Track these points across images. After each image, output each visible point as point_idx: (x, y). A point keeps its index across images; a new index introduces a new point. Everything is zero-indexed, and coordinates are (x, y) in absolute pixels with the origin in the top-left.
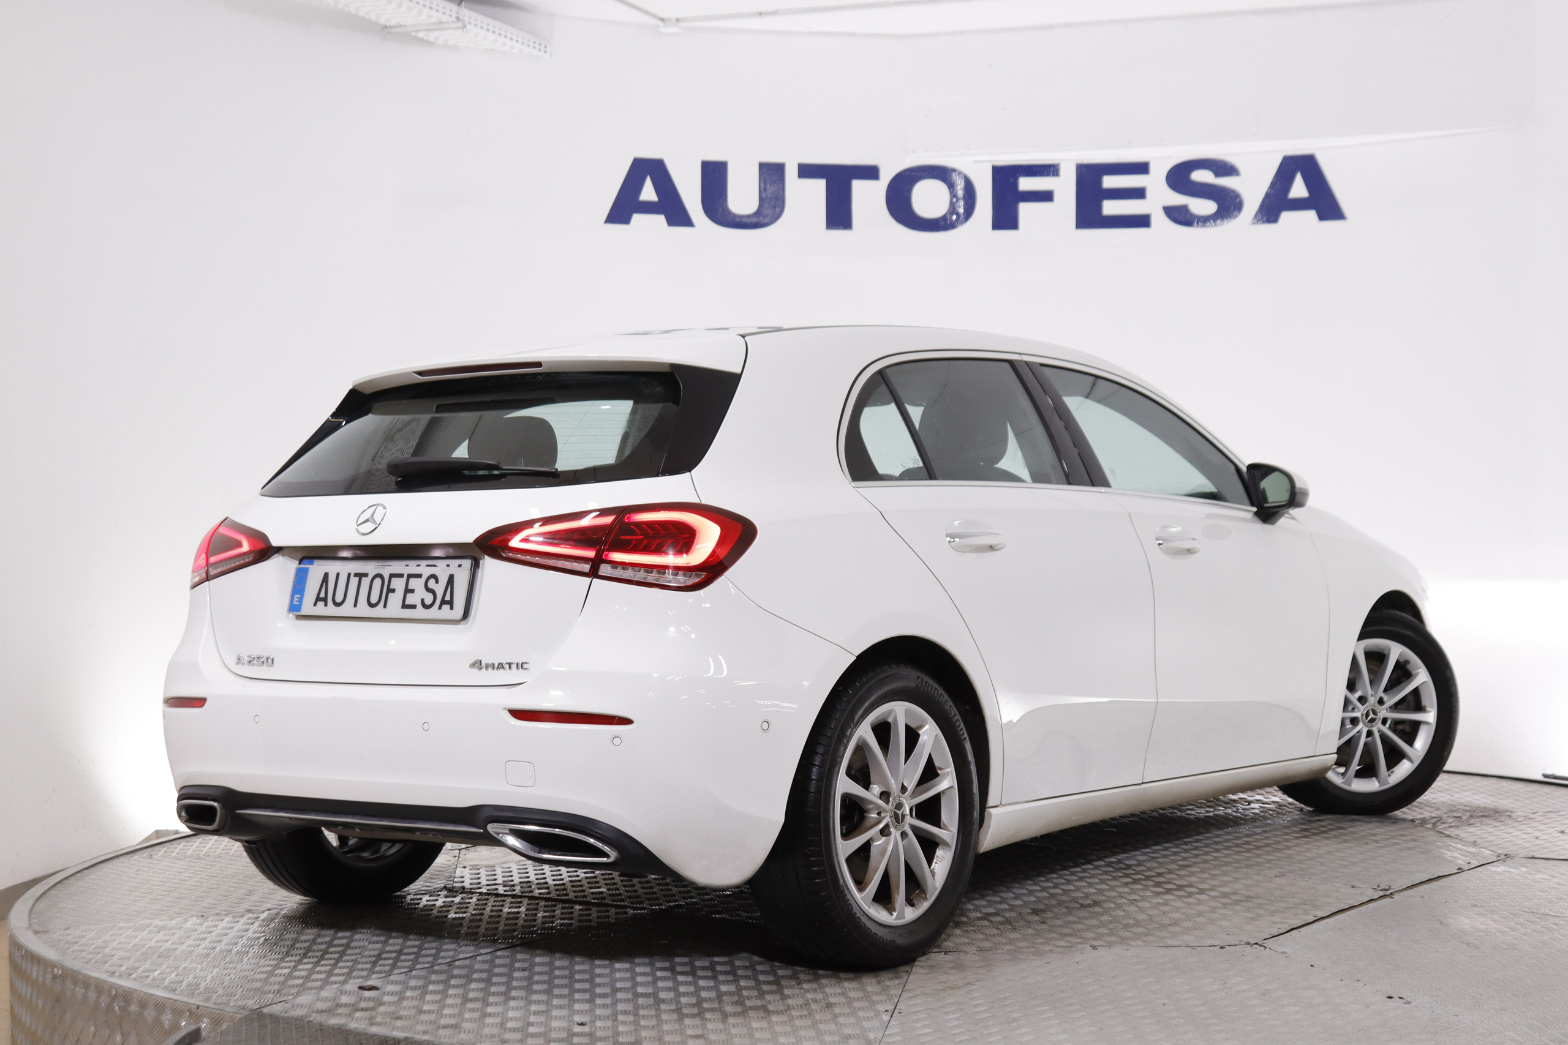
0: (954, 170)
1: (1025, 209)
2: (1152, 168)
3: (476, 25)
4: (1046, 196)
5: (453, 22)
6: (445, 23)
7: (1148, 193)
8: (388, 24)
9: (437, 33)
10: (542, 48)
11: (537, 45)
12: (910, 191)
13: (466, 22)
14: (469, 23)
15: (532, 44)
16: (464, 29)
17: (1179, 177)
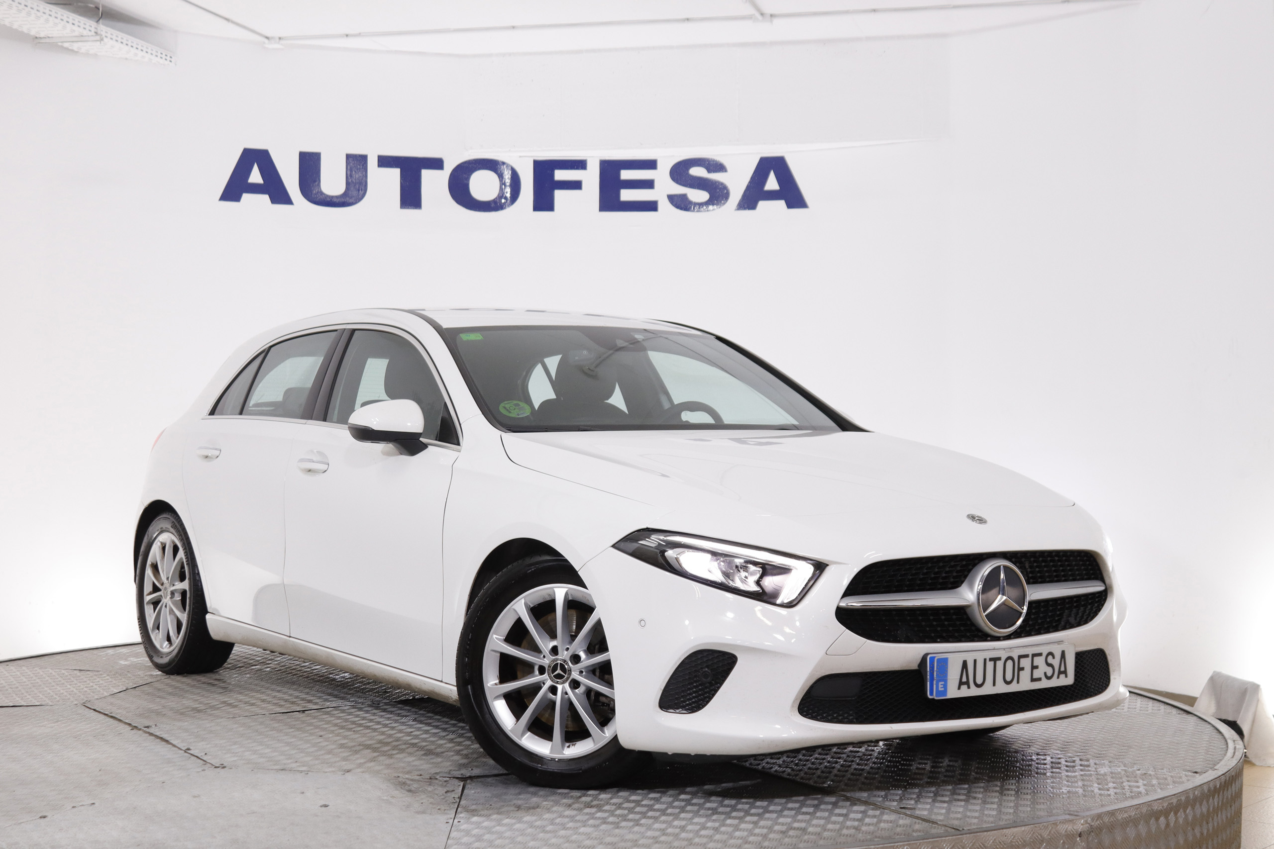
0: (504, 163)
1: (560, 196)
2: (659, 165)
3: (111, 39)
4: (576, 185)
5: (93, 36)
6: (86, 36)
7: (656, 184)
8: (38, 36)
9: (80, 44)
10: (168, 58)
11: (163, 56)
12: (468, 179)
13: (104, 36)
14: (106, 37)
15: (159, 55)
16: (102, 42)
17: (680, 172)
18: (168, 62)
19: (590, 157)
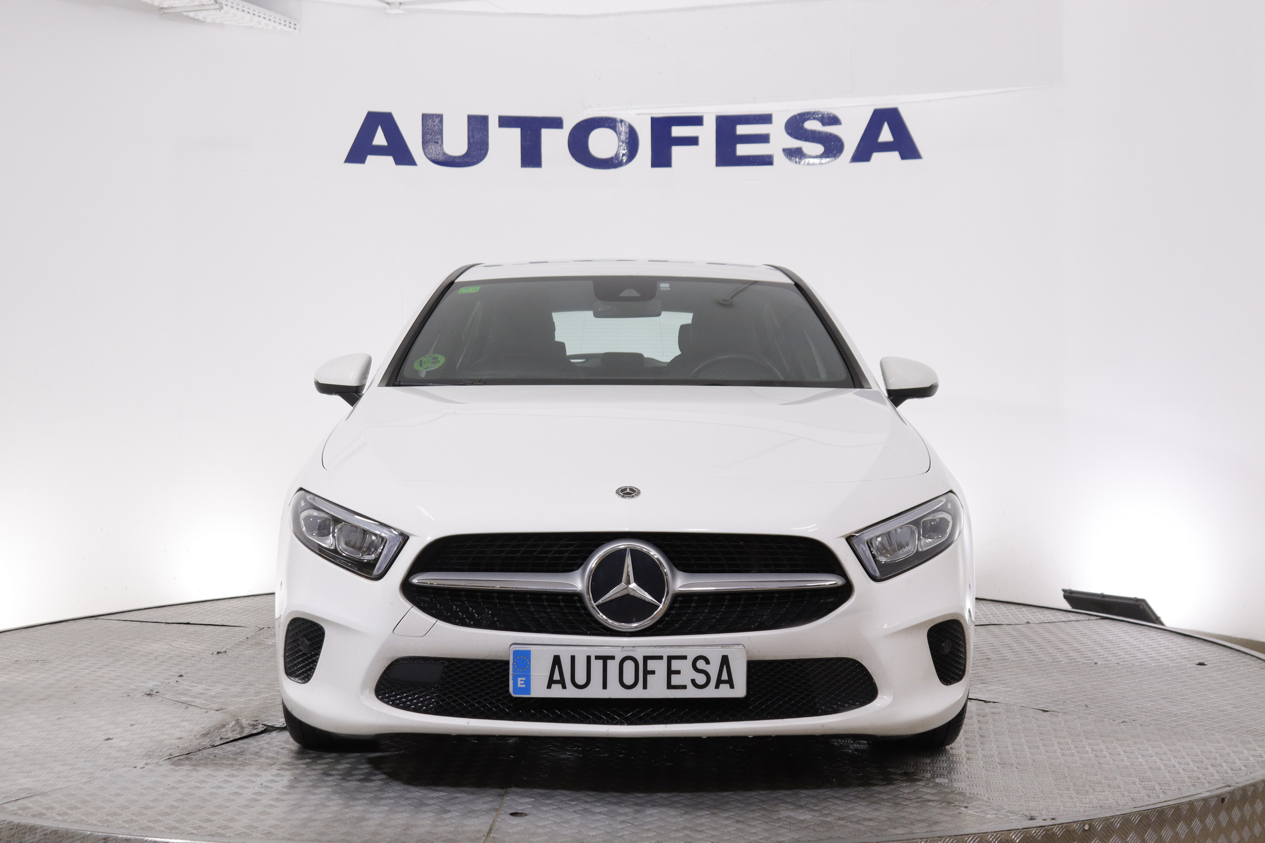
0: (622, 121)
1: (677, 152)
2: (774, 119)
3: (232, 7)
4: (693, 141)
5: (212, 4)
6: (206, 5)
7: (772, 138)
8: (161, 6)
9: (204, 13)
10: (292, 26)
11: (287, 24)
12: (587, 137)
14: (226, 5)
15: (283, 23)
16: (222, 10)
17: (795, 127)
18: (292, 30)
19: (706, 113)
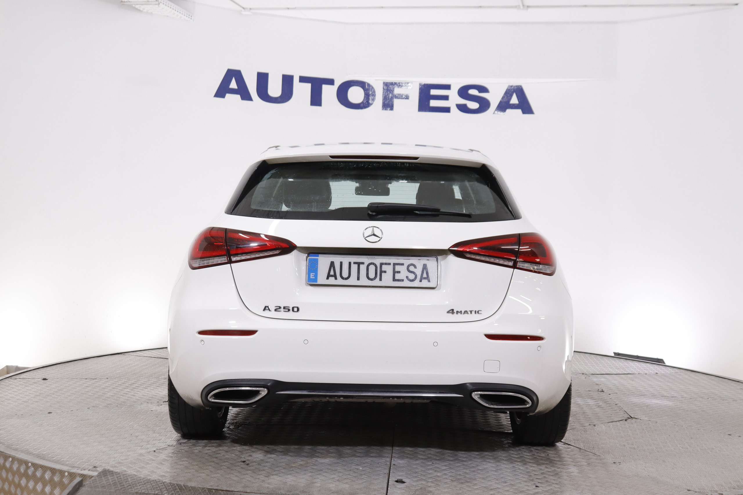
0: (367, 83)
1: (396, 102)
2: (452, 87)
4: (406, 97)
5: (154, 2)
6: (150, 1)
7: (450, 98)
8: (123, 1)
9: (145, 6)
11: (188, 16)
12: (347, 91)
15: (186, 15)
16: (158, 6)
17: (463, 92)
18: (190, 19)
19: (414, 81)
